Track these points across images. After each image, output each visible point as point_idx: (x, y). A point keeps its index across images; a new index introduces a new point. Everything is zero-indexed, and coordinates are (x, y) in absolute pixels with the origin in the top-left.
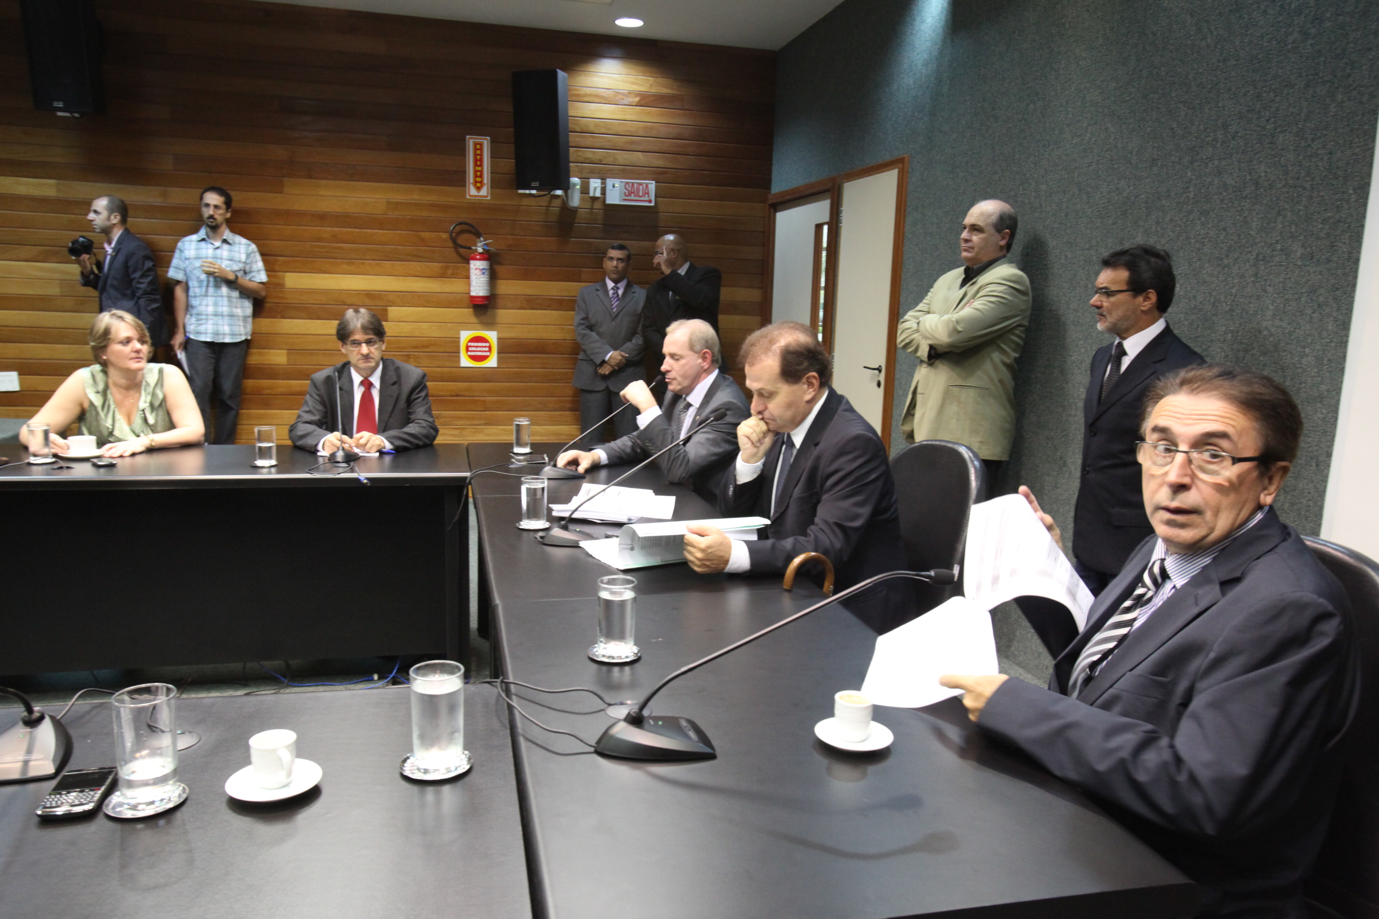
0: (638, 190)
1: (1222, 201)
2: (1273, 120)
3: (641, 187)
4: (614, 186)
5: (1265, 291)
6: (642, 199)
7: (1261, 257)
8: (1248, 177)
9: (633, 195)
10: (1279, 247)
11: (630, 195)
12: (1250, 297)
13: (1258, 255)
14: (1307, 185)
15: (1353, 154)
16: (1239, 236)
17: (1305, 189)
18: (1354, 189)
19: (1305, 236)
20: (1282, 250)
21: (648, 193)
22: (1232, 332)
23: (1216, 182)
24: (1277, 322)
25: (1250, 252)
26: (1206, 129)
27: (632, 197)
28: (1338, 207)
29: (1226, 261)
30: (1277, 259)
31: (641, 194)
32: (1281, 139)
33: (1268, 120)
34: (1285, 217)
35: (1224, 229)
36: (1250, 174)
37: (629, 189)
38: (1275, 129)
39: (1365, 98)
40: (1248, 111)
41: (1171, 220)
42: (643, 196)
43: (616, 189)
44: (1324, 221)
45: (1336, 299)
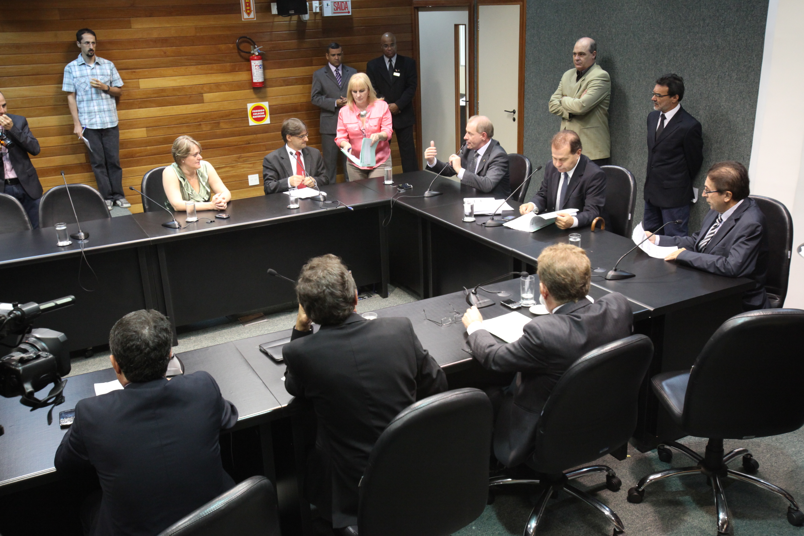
0: (341, 5)
1: (703, 51)
2: (723, 22)
3: (343, 4)
4: (328, 5)
5: (722, 91)
6: (344, 11)
7: (720, 76)
8: (714, 43)
9: (339, 9)
10: (727, 74)
11: (337, 10)
12: (716, 93)
13: (719, 76)
14: (738, 51)
15: (755, 42)
16: (711, 67)
17: (737, 52)
18: (756, 56)
19: (737, 71)
20: (729, 75)
21: (347, 8)
22: (709, 106)
23: (700, 43)
24: (727, 103)
25: (716, 74)
26: (695, 20)
27: (339, 11)
28: (749, 61)
29: (705, 77)
30: (726, 78)
31: (343, 9)
32: (727, 30)
33: (722, 21)
34: (729, 62)
35: (704, 63)
36: (715, 42)
37: (337, 6)
38: (725, 26)
39: (759, 21)
40: (714, 16)
41: (680, 56)
42: (345, 9)
43: (329, 6)
44: (745, 66)
45: (749, 96)
